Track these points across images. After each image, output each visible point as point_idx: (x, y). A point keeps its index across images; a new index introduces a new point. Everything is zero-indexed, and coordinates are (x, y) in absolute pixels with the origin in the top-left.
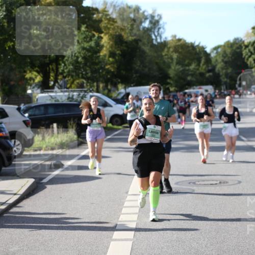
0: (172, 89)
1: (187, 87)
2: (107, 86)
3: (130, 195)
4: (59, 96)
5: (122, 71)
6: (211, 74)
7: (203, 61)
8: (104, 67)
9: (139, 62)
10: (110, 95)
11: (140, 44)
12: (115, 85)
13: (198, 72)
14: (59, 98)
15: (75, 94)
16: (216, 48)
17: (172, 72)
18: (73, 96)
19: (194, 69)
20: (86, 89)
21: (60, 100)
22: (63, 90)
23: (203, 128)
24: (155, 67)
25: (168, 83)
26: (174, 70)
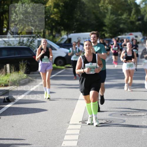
0: (107, 35)
1: (119, 33)
2: (52, 33)
3: (71, 124)
4: (12, 40)
5: (65, 20)
6: (140, 22)
7: (133, 11)
8: (50, 16)
9: (79, 12)
10: (55, 40)
12: (59, 32)
13: (129, 20)
14: (11, 43)
15: (25, 39)
17: (107, 21)
18: (23, 41)
19: (126, 18)
20: (34, 35)
21: (12, 44)
22: (15, 36)
23: (129, 67)
24: (93, 17)
25: (104, 30)
26: (108, 19)
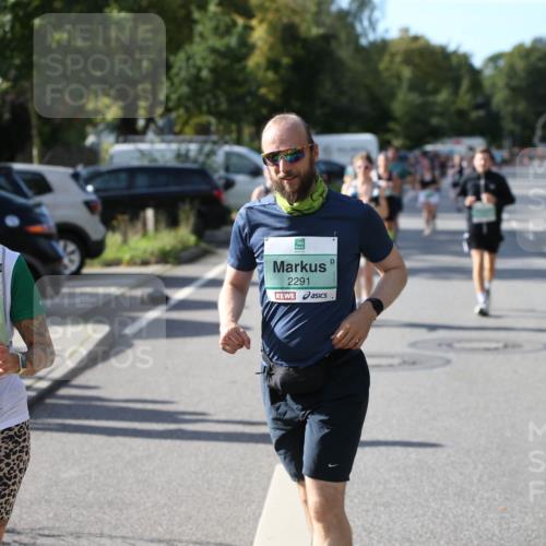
5: (293, 101)
6: (481, 113)
7: (465, 84)
8: (257, 90)
11: (334, 44)
13: (453, 107)
15: (192, 147)
16: (494, 59)
17: (398, 108)
18: (188, 151)
19: (447, 100)
20: (215, 138)
21: (160, 159)
22: (166, 138)
24: (363, 95)
